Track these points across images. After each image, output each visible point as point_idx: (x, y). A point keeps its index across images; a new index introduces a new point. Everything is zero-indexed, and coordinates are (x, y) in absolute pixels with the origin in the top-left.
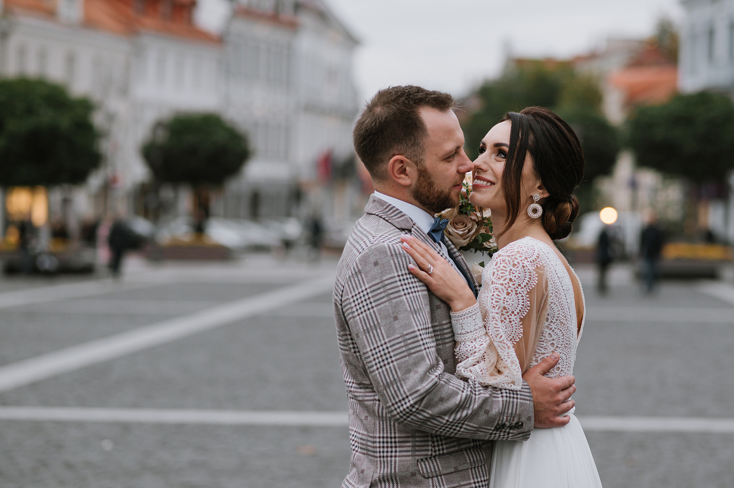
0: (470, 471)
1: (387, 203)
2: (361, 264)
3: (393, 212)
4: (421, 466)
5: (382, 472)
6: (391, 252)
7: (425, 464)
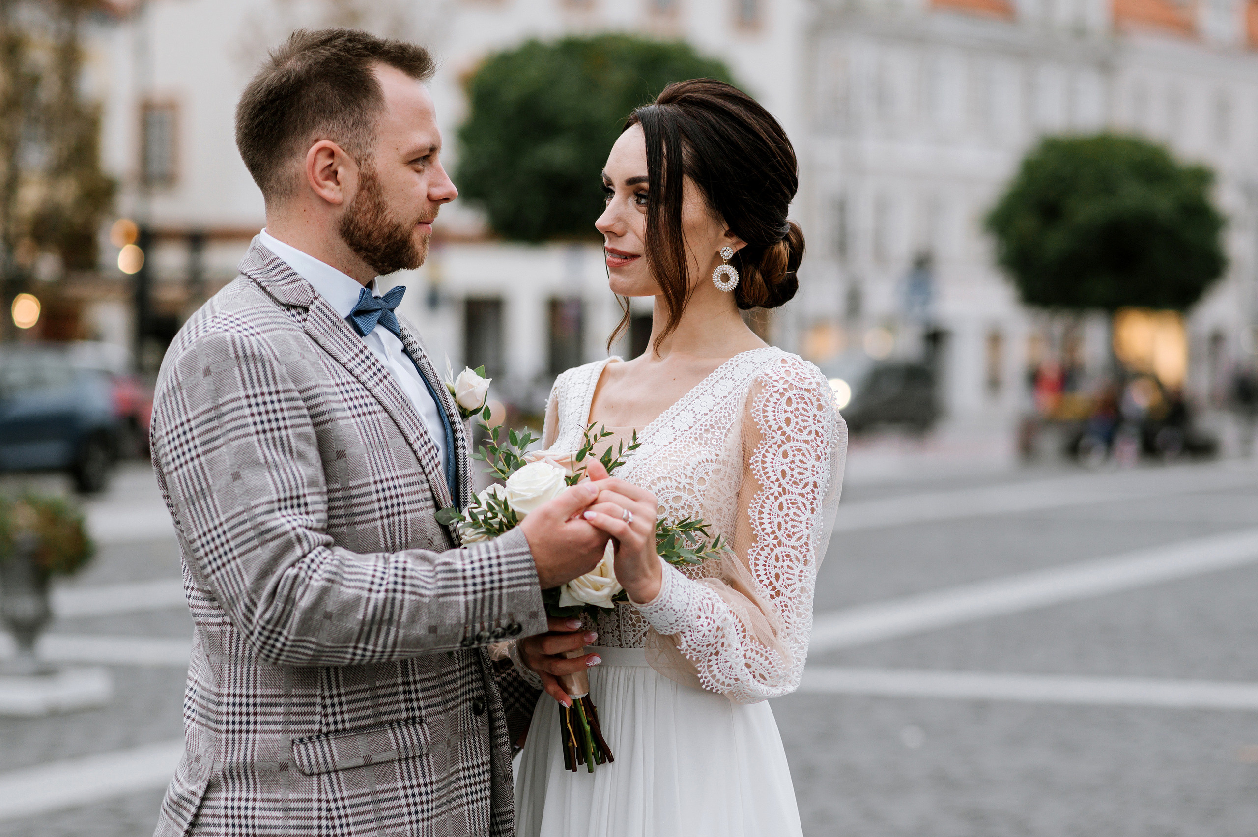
0: (396, 765)
1: (271, 254)
2: (182, 372)
3: (279, 273)
4: (299, 752)
5: (228, 760)
6: (236, 352)
7: (307, 749)
